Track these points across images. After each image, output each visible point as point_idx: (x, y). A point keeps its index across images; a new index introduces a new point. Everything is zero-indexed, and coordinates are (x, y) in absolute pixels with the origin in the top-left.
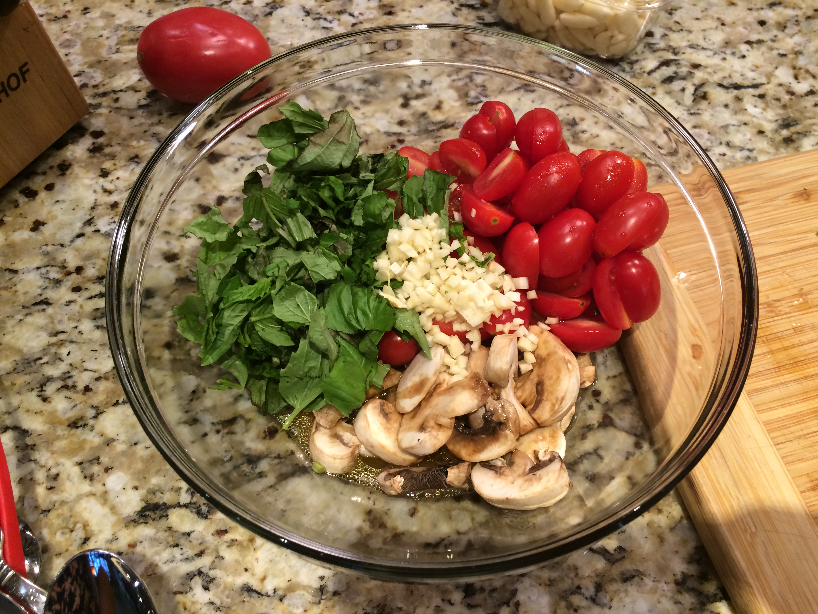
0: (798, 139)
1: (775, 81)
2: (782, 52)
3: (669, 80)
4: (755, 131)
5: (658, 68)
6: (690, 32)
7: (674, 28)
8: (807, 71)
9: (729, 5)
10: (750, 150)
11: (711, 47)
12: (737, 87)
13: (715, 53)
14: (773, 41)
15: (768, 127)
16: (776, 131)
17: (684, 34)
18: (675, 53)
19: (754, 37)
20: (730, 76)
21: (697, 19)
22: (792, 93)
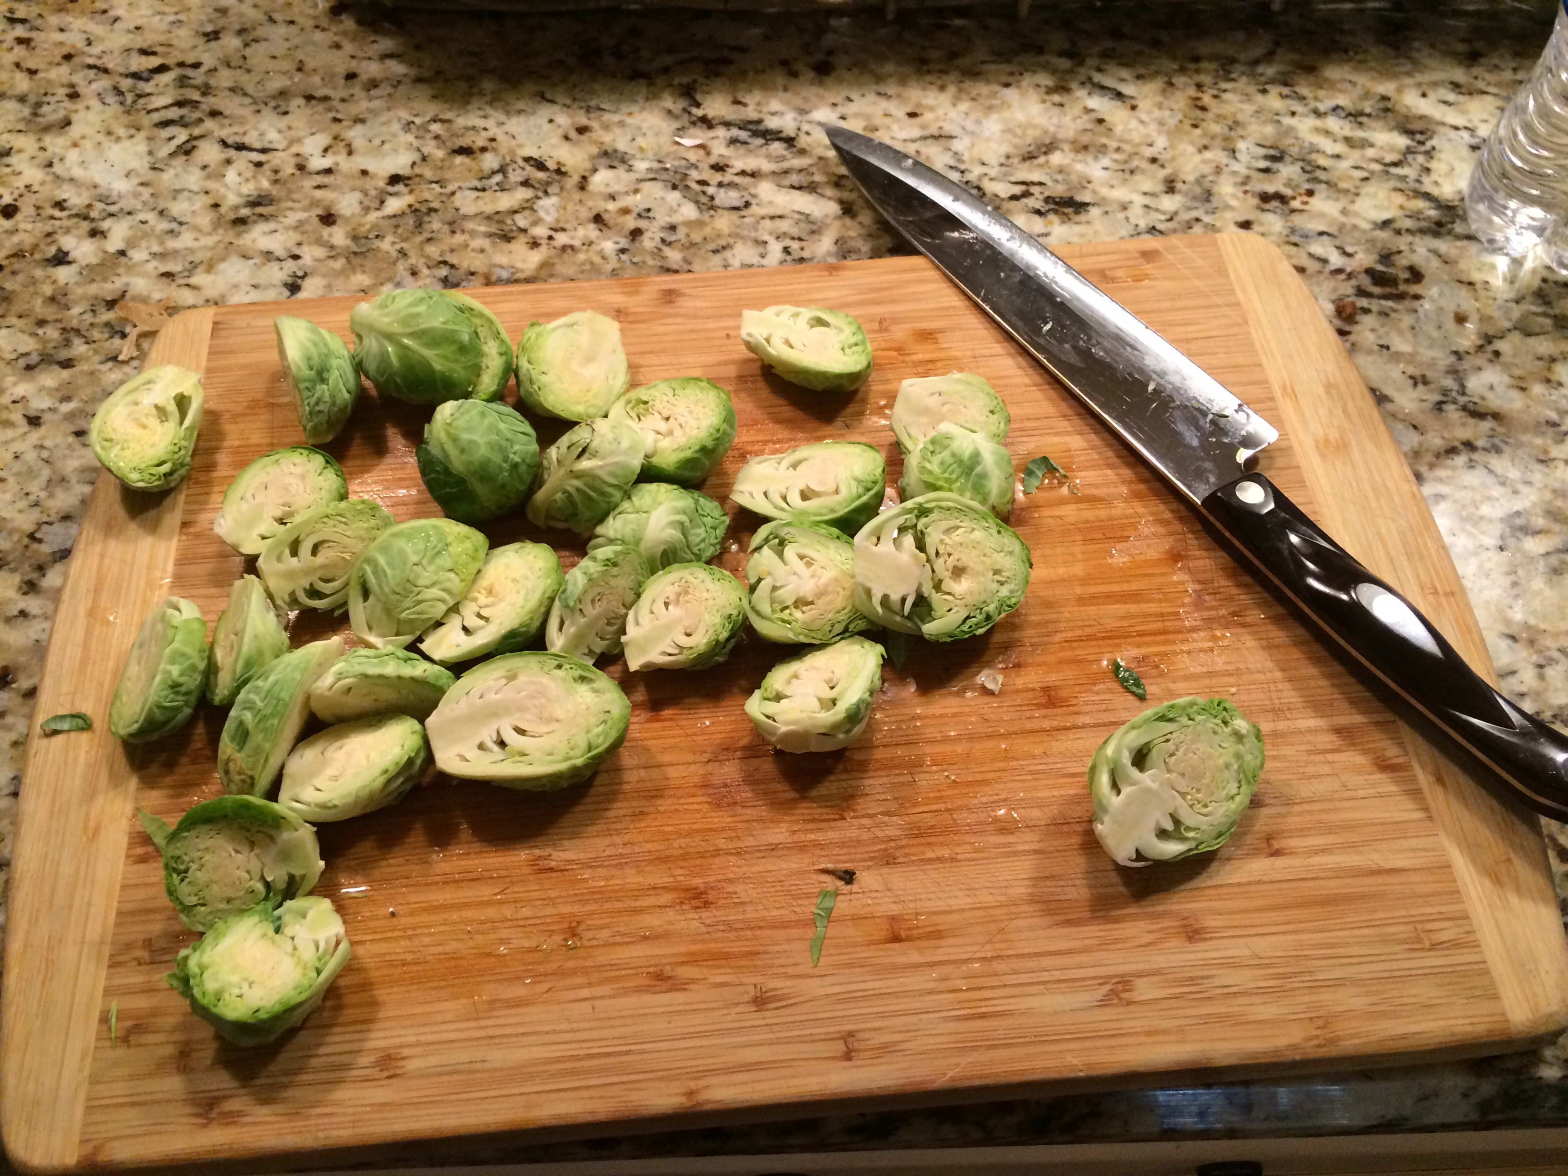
0: (255, 222)
1: (295, 149)
2: (339, 116)
3: (165, 124)
4: (212, 202)
5: (165, 107)
6: (249, 71)
7: (233, 64)
8: (349, 145)
9: (330, 47)
10: (181, 224)
11: (255, 95)
12: (241, 147)
13: (255, 103)
14: (343, 100)
15: (232, 200)
16: (236, 208)
17: (239, 72)
18: (204, 94)
19: (321, 92)
20: (245, 134)
21: (274, 57)
22: (301, 167)
